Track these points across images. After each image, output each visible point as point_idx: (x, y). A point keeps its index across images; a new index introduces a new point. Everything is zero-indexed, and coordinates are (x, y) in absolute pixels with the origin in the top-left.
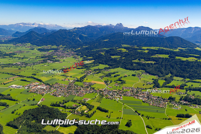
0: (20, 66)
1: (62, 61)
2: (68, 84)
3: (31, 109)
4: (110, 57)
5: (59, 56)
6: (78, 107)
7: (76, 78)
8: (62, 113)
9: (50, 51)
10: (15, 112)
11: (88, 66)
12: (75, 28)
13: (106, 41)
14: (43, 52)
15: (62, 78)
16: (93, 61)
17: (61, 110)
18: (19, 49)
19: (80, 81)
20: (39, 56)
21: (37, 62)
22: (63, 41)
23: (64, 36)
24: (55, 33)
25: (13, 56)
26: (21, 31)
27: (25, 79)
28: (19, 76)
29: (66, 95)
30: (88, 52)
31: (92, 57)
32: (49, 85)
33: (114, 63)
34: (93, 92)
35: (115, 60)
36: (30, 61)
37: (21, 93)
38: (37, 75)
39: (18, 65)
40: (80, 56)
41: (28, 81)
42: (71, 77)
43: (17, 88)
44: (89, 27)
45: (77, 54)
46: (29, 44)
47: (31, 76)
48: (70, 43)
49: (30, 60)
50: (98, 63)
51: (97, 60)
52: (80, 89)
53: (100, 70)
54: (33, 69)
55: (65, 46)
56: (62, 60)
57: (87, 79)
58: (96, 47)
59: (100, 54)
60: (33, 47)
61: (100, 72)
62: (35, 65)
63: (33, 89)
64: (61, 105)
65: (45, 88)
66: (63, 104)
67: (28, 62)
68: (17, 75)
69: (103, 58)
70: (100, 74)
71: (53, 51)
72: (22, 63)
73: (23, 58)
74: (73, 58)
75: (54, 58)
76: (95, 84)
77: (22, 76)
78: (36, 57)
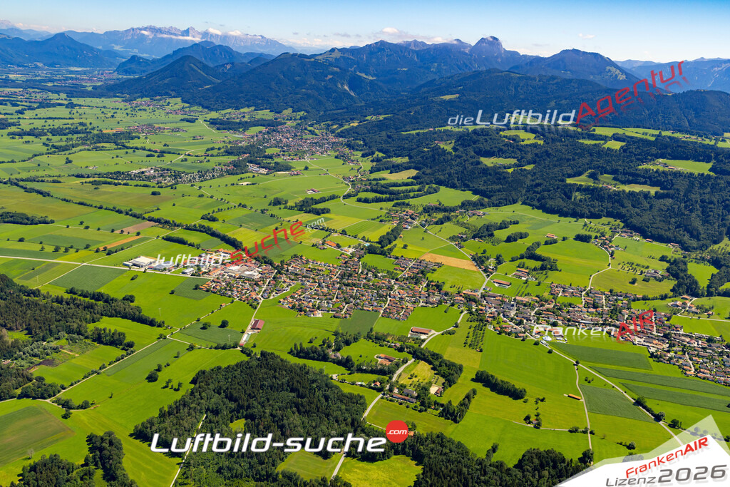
0: (153, 183)
1: (298, 168)
2: (339, 263)
3: (219, 368)
4: (478, 163)
5: (285, 148)
6: (398, 366)
7: (363, 239)
8: (344, 395)
9: (253, 130)
10: (159, 374)
11: (398, 193)
12: (333, 50)
13: (450, 101)
14: (227, 133)
15: (314, 236)
16: (413, 173)
17: (334, 377)
18: (144, 117)
19: (383, 253)
20: (217, 146)
21: (213, 169)
22: (296, 94)
23: (297, 78)
24: (266, 64)
25: (127, 145)
26: (145, 55)
27: (178, 233)
28: (158, 221)
29: (341, 310)
30: (389, 137)
31: (406, 159)
32: (271, 263)
33: (498, 187)
34: (440, 303)
35: (497, 174)
36: (188, 163)
37: (172, 293)
38: (221, 220)
39: (148, 178)
40: (360, 154)
41: (190, 245)
42: (344, 233)
43: (155, 269)
44: (380, 49)
45: (349, 146)
46: (176, 103)
47: (200, 226)
48: (320, 103)
49: (186, 160)
50: (431, 182)
51: (428, 171)
52: (390, 288)
53: (445, 210)
54: (201, 196)
55: (302, 113)
56: (297, 164)
57: (405, 247)
58: (415, 122)
59: (437, 148)
60: (190, 111)
61: (448, 219)
62: (206, 180)
63: (214, 276)
64: (331, 354)
65: (257, 276)
66: (338, 349)
67: (181, 169)
68: (151, 219)
69: (451, 166)
70: (451, 229)
71: (263, 129)
72: (163, 172)
73: (162, 153)
74: (336, 157)
75: (270, 157)
76: (440, 265)
77: (167, 222)
78: (208, 150)
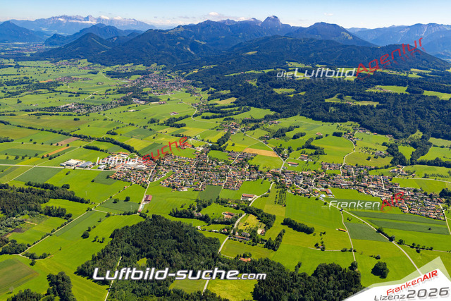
0: (74, 113)
1: (164, 100)
2: (195, 156)
3: (127, 227)
4: (272, 92)
5: (155, 88)
6: (237, 218)
7: (208, 141)
8: (205, 239)
9: (134, 77)
11: (226, 112)
12: (178, 26)
13: (252, 55)
14: (118, 80)
16: (234, 99)
17: (199, 228)
18: (65, 72)
19: (220, 150)
20: (112, 88)
21: (111, 103)
22: (159, 54)
23: (158, 45)
24: (139, 37)
25: (56, 90)
26: (62, 34)
27: (93, 143)
28: (80, 136)
29: (199, 186)
30: (217, 78)
31: (229, 92)
33: (285, 106)
34: (258, 178)
35: (284, 98)
36: (95, 99)
37: (93, 181)
38: (119, 134)
39: (71, 110)
40: (200, 89)
41: (101, 151)
42: (196, 138)
43: (81, 167)
44: (208, 25)
45: (193, 84)
46: (84, 62)
47: (106, 138)
48: (173, 59)
49: (94, 98)
50: (245, 105)
51: (243, 98)
52: (227, 171)
53: (255, 121)
54: (105, 120)
55: (162, 66)
56: (163, 97)
57: (233, 145)
58: (232, 69)
59: (247, 84)
60: (94, 67)
61: (258, 127)
62: (107, 109)
63: (118, 169)
64: (196, 214)
65: (145, 168)
66: (199, 210)
67: (91, 104)
68: (75, 136)
69: (256, 94)
70: (260, 132)
71: (140, 76)
72: (80, 105)
73: (78, 94)
74: (186, 92)
75: (146, 94)
76: (255, 155)
77: (85, 137)
78: (107, 91)
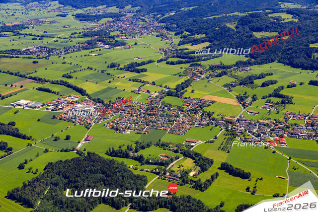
0: (35, 56)
1: (130, 44)
2: (147, 102)
3: (61, 161)
4: (251, 36)
5: (123, 31)
6: (172, 161)
7: (166, 87)
8: (134, 176)
9: (104, 20)
10: (25, 165)
11: (195, 57)
14: (86, 23)
15: (133, 86)
16: (207, 44)
17: (131, 167)
18: (33, 14)
19: (177, 96)
20: (78, 31)
21: (74, 46)
25: (20, 32)
27: (47, 86)
28: (35, 79)
29: (143, 129)
30: (194, 21)
31: (204, 36)
32: (103, 103)
34: (208, 124)
35: (262, 42)
37: (39, 120)
38: (74, 78)
39: (32, 53)
40: (173, 33)
41: (53, 93)
42: (154, 83)
43: (30, 107)
45: (167, 28)
46: (55, 4)
47: (60, 81)
49: (57, 41)
51: (217, 43)
52: (177, 116)
53: (224, 67)
54: (64, 63)
55: (138, 8)
56: (130, 42)
57: (193, 91)
58: (214, 11)
59: (225, 27)
60: (64, 10)
61: (225, 73)
62: (68, 53)
63: (65, 110)
64: (131, 154)
65: (92, 110)
66: (136, 151)
67: (53, 47)
68: (31, 78)
69: (233, 39)
70: (226, 79)
71: (110, 19)
72: (41, 49)
73: (42, 37)
74: (157, 36)
75: (113, 37)
76: (213, 102)
77: (40, 79)
78: (72, 34)
